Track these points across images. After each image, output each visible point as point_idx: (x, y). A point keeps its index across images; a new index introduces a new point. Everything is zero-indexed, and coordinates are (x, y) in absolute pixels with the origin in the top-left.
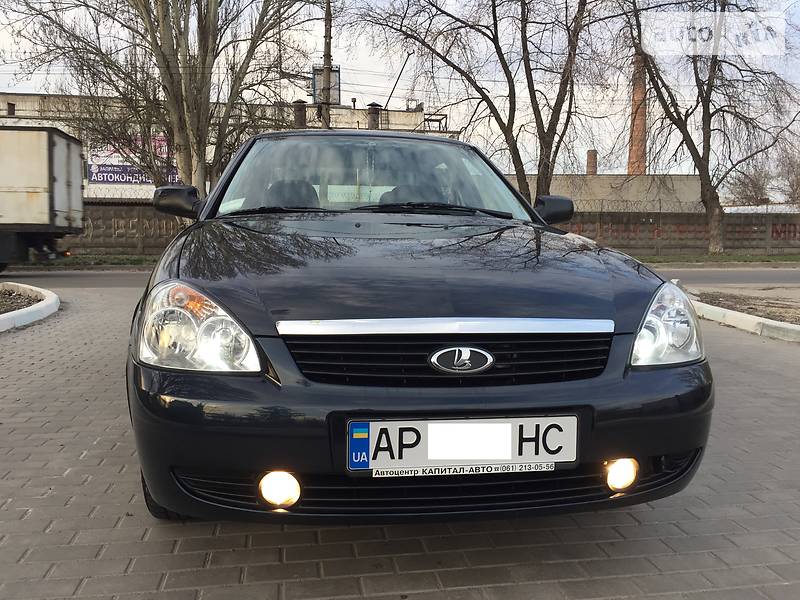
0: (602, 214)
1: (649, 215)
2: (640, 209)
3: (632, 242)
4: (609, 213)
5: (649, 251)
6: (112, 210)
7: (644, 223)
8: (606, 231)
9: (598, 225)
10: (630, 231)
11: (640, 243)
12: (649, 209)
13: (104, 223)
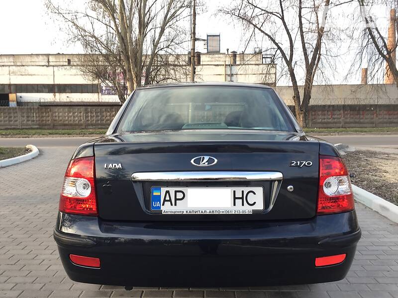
0: (344, 106)
1: (371, 106)
2: (366, 102)
3: (361, 121)
4: (348, 105)
5: (371, 125)
6: (104, 109)
7: (368, 110)
8: (347, 114)
9: (342, 112)
10: (360, 114)
11: (366, 121)
12: (372, 102)
13: (101, 115)
